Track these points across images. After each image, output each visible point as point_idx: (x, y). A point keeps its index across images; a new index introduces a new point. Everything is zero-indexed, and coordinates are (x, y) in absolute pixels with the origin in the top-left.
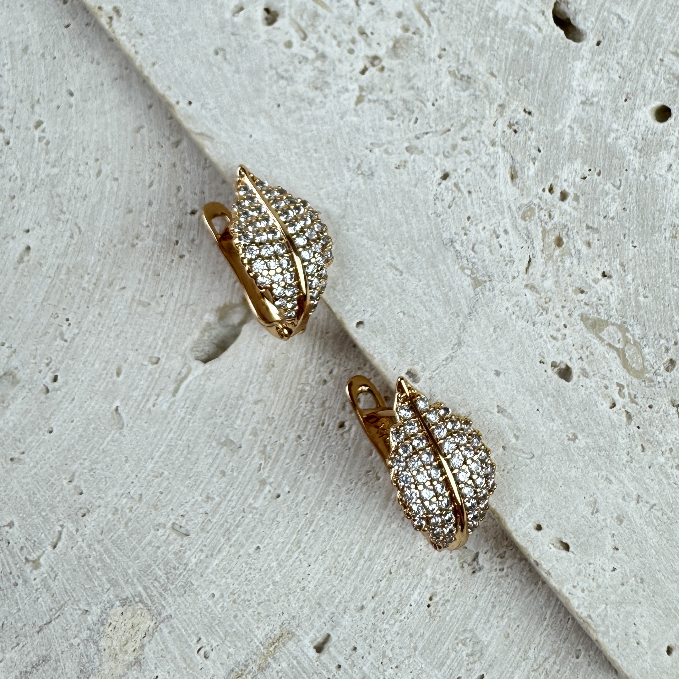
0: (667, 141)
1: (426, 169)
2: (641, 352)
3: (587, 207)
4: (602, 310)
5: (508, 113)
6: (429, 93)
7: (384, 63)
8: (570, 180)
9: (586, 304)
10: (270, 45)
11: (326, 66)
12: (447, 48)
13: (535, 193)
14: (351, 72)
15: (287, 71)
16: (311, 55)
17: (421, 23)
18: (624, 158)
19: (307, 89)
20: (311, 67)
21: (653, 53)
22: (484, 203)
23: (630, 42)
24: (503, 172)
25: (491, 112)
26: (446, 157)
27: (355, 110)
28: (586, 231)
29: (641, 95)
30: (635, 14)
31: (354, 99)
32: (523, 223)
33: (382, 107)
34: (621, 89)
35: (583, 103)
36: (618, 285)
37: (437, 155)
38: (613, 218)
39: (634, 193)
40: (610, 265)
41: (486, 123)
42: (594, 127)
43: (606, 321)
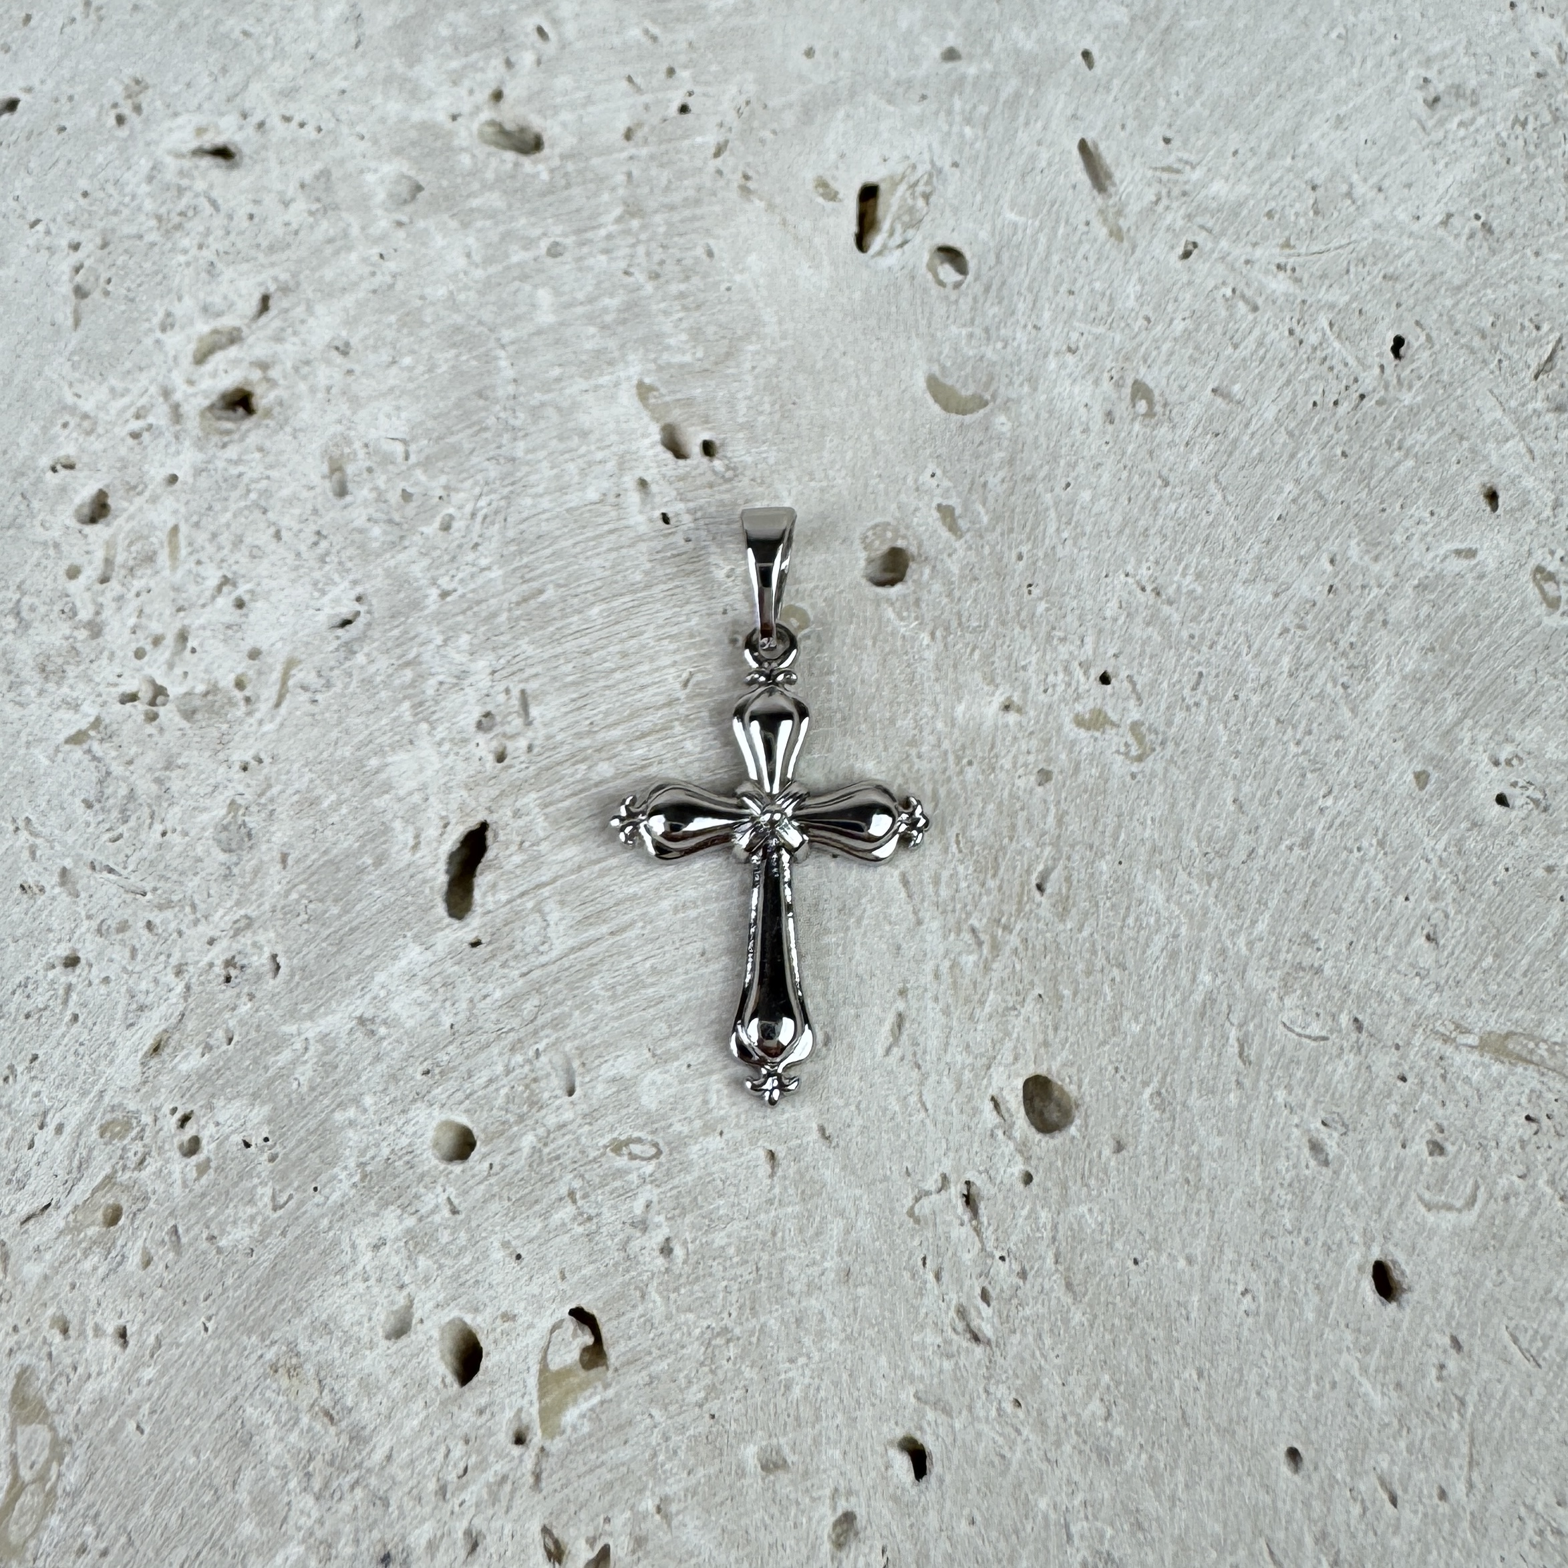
0: (417, 1197)
1: (55, 926)
2: (44, 1516)
3: (203, 1195)
4: (60, 1389)
5: (246, 940)
6: (176, 809)
7: (161, 710)
8: (226, 1130)
9: (50, 1355)
10: (51, 552)
11: (86, 650)
12: (267, 760)
13: (156, 1103)
14: (110, 685)
15: (33, 609)
16: (85, 614)
17: (269, 693)
18: (332, 1164)
19: (31, 662)
20: (68, 632)
21: (536, 1032)
22: (76, 1053)
23: (520, 982)
24: (150, 1027)
25: (222, 919)
26: (99, 931)
27: (57, 750)
28: (164, 1235)
29: (452, 1085)
30: (571, 942)
31: (73, 731)
32: (95, 1136)
33: (95, 777)
34: (436, 1048)
35: (362, 1021)
36: (121, 1369)
37: (89, 917)
38: (219, 1251)
39: (290, 1237)
40: (142, 1325)
41: (201, 928)
42: (336, 1076)
43: (47, 1414)
